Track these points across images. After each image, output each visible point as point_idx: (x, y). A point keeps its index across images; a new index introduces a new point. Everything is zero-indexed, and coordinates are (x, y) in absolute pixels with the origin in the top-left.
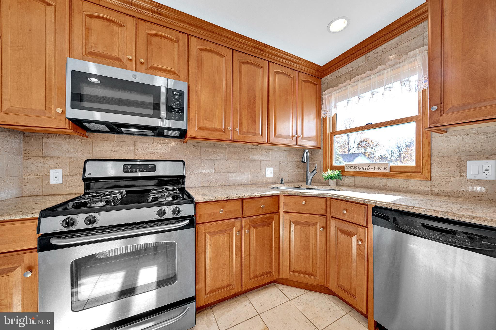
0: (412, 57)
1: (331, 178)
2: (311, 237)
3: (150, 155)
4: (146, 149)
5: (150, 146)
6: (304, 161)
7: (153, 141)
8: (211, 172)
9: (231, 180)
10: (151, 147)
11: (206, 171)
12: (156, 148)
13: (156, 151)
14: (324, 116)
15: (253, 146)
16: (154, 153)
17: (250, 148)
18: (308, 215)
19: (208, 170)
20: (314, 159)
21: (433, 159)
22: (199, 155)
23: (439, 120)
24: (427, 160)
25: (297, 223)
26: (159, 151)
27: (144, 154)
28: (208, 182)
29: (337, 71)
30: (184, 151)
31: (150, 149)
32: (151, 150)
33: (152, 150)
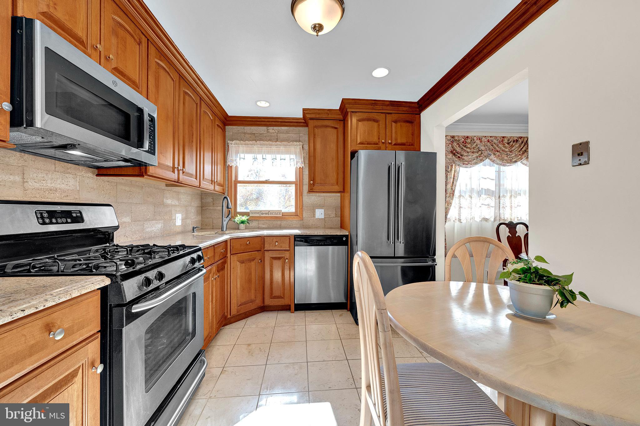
0: (295, 146)
1: (243, 222)
2: (252, 270)
3: (49, 193)
4: (44, 182)
5: (50, 176)
6: (229, 207)
7: (54, 169)
8: (128, 221)
9: (148, 232)
10: (52, 179)
11: (123, 220)
12: (59, 181)
13: (59, 186)
14: (231, 164)
15: (166, 186)
16: (56, 190)
17: (163, 189)
18: (251, 253)
19: (125, 219)
20: (217, 204)
21: (304, 208)
22: (115, 195)
23: (313, 188)
24: (301, 209)
25: (242, 262)
26: (63, 186)
27: (39, 191)
28: (124, 236)
29: (242, 127)
30: (97, 189)
31: (49, 181)
32: (51, 184)
33: (53, 185)
